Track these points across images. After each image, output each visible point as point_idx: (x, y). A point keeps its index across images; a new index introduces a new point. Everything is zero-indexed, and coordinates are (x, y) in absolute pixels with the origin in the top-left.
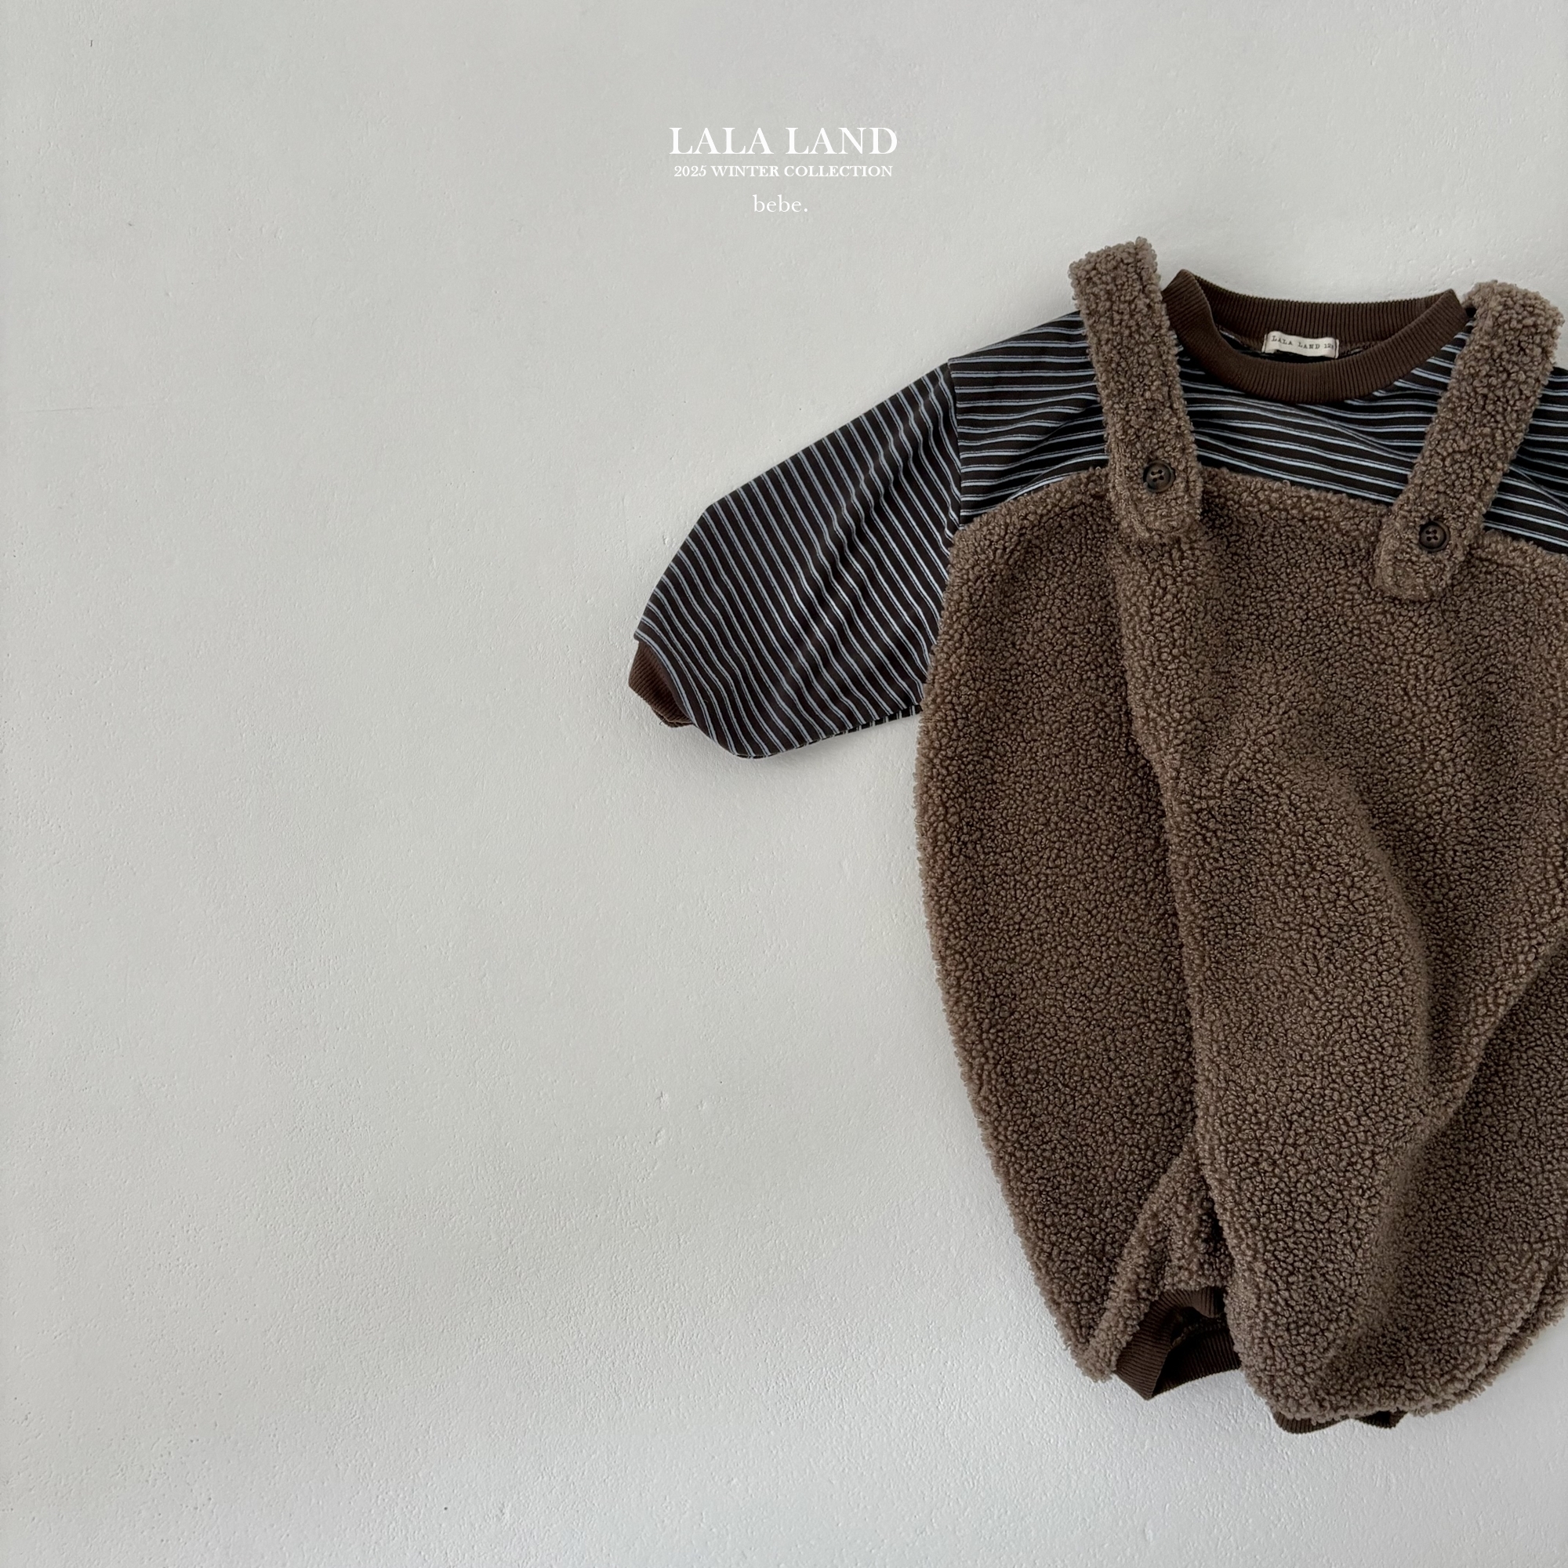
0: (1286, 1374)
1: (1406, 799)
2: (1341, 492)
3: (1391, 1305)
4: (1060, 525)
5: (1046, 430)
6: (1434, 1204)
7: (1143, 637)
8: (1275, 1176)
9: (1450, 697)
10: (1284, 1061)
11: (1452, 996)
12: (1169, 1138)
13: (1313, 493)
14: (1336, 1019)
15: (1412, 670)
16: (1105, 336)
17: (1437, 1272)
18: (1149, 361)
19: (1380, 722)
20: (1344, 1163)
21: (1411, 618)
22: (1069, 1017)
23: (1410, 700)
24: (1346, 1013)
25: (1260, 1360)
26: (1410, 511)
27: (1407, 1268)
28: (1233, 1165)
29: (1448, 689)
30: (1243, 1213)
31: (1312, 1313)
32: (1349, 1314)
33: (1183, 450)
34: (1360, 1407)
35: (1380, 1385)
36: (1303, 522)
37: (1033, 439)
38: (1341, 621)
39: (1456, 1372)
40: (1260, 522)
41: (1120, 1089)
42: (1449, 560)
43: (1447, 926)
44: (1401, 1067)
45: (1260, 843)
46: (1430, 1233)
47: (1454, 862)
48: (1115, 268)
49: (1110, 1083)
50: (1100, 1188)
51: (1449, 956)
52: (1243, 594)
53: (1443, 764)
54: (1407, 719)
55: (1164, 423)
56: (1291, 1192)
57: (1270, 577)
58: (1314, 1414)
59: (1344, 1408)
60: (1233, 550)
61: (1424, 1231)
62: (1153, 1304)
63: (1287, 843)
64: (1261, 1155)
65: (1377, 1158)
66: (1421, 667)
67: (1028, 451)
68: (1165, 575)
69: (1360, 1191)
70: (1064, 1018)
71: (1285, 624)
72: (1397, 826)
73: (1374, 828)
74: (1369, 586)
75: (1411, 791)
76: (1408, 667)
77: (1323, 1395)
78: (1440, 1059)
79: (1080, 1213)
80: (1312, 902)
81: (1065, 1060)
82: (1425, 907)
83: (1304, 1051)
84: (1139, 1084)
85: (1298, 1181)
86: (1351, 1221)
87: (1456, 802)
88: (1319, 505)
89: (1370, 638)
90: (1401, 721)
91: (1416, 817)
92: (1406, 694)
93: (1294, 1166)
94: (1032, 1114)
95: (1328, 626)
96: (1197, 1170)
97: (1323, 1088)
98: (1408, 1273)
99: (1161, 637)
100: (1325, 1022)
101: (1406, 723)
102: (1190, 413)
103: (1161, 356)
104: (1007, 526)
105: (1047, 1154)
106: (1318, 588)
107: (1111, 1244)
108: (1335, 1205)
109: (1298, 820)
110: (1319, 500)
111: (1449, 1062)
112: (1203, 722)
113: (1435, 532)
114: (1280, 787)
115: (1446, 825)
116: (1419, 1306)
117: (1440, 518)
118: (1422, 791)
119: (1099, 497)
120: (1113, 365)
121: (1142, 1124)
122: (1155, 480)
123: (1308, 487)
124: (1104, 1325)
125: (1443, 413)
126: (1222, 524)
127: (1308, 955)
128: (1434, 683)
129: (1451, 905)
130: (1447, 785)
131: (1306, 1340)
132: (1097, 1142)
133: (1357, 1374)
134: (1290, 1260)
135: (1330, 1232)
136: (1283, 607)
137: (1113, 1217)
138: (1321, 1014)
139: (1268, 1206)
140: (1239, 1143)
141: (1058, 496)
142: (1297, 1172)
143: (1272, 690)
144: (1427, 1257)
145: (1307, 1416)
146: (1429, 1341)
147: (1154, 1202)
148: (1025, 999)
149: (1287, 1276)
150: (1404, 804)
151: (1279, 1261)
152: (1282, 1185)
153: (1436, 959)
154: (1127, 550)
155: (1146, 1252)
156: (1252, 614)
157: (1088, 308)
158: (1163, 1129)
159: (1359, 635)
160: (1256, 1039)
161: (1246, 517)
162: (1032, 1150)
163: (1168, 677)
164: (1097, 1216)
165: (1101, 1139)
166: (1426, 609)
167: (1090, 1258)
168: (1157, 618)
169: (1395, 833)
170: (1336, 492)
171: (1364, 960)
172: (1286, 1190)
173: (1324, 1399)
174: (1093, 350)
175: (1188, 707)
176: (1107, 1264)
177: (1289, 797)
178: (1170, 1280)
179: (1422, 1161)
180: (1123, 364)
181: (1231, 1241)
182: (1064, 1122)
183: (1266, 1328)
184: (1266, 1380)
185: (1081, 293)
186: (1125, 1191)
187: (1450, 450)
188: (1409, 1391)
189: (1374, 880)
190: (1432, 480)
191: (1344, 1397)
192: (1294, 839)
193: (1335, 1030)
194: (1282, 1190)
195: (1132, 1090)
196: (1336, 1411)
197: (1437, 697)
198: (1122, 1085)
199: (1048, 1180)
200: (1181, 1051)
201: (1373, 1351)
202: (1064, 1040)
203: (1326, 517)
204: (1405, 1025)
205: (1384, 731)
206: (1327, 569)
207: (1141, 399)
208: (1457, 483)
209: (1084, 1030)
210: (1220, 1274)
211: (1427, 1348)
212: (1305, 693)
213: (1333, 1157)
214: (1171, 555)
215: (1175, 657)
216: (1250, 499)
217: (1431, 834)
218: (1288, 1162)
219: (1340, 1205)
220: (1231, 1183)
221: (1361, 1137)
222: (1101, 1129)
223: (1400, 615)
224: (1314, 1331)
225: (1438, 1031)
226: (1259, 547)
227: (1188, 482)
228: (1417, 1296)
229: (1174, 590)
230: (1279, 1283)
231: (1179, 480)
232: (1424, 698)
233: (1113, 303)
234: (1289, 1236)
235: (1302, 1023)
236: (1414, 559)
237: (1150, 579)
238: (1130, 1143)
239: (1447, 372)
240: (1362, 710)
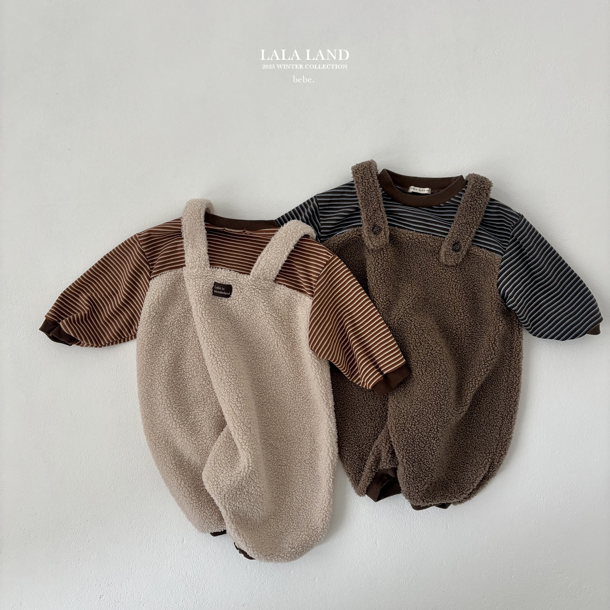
0: (413, 492)
1: (450, 324)
2: (430, 234)
3: (446, 472)
4: (349, 243)
5: (344, 216)
6: (459, 443)
7: (372, 277)
8: (409, 434)
9: (463, 294)
10: (412, 401)
11: (463, 382)
12: (382, 424)
13: (422, 235)
14: (427, 388)
15: (451, 286)
16: (361, 189)
17: (460, 463)
18: (374, 196)
19: (443, 301)
20: (429, 430)
21: (451, 271)
22: (353, 388)
23: (451, 295)
24: (430, 387)
25: (406, 488)
26: (450, 240)
27: (451, 462)
28: (397, 431)
29: (462, 291)
30: (400, 445)
31: (420, 474)
32: (431, 475)
33: (384, 222)
34: (435, 502)
35: (441, 496)
36: (420, 243)
37: (341, 218)
38: (431, 271)
39: (464, 491)
40: (407, 243)
41: (368, 409)
42: (461, 254)
43: (462, 361)
44: (446, 402)
45: (406, 337)
46: (458, 452)
47: (465, 342)
48: (364, 169)
49: (365, 408)
50: (362, 439)
51: (463, 370)
52: (402, 263)
53: (460, 313)
54: (450, 300)
55: (378, 214)
56: (413, 439)
57: (411, 258)
58: (421, 504)
59: (430, 502)
60: (399, 251)
61: (456, 451)
62: (376, 473)
63: (414, 337)
64: (405, 428)
65: (438, 429)
66: (454, 285)
67: (340, 221)
68: (379, 259)
69: (434, 438)
70: (351, 389)
71: (415, 272)
72: (448, 331)
73: (441, 332)
74: (439, 261)
75: (452, 321)
76: (450, 285)
77: (424, 498)
78: (459, 400)
79: (356, 446)
80: (421, 354)
81: (352, 401)
82: (456, 355)
83: (418, 398)
84: (373, 408)
85: (415, 435)
86: (431, 447)
87: (465, 324)
88: (424, 238)
89: (439, 276)
90: (448, 301)
91: (453, 329)
92: (450, 293)
93: (415, 431)
94: (342, 417)
95: (427, 273)
96: (388, 433)
97: (423, 408)
98: (451, 463)
99: (377, 277)
100: (424, 389)
101: (450, 301)
102: (386, 211)
103: (377, 195)
104: (334, 244)
105: (346, 429)
106: (424, 262)
107: (365, 456)
108: (426, 443)
109: (416, 330)
110: (424, 236)
111: (461, 401)
112: (390, 302)
113: (457, 246)
114: (411, 320)
115: (462, 331)
116: (455, 473)
117: (459, 242)
118: (455, 321)
119: (360, 235)
120: (363, 198)
121: (374, 420)
122: (376, 231)
123: (421, 232)
124: (362, 479)
125: (459, 212)
126: (396, 243)
127: (420, 370)
128: (458, 290)
129: (464, 355)
130: (462, 320)
131: (418, 482)
132: (361, 425)
133: (435, 492)
134: (413, 458)
135: (425, 450)
136: (414, 267)
137: (366, 447)
138: (423, 387)
139: (407, 443)
140: (399, 425)
141: (348, 235)
142: (415, 433)
143: (410, 292)
144: (457, 459)
145: (419, 505)
146: (457, 483)
147: (377, 443)
148: (340, 383)
149: (413, 463)
150: (450, 325)
151: (410, 459)
152: (411, 437)
153: (459, 371)
154: (368, 251)
155: (374, 458)
156: (405, 269)
157: (356, 181)
158: (380, 421)
159: (436, 276)
160: (405, 394)
161: (403, 241)
162: (342, 428)
163: (379, 289)
164: (361, 447)
165: (362, 424)
166: (455, 268)
167: (359, 460)
168: (376, 271)
169: (447, 334)
170: (429, 234)
171: (436, 371)
172: (412, 438)
173: (424, 499)
174: (358, 193)
175: (385, 298)
176: (364, 462)
177: (414, 324)
178: (381, 466)
179: (455, 430)
180: (366, 197)
181: (397, 453)
182: (351, 419)
183: (407, 478)
184: (408, 494)
185: (354, 176)
186: (369, 440)
187: (461, 223)
188: (450, 497)
189: (439, 348)
190: (456, 231)
191: (430, 499)
192: (415, 336)
193: (427, 392)
194: (411, 438)
195: (371, 410)
196: (428, 503)
197: (458, 294)
198: (368, 408)
199: (347, 437)
200: (386, 398)
201: (440, 486)
202: (352, 395)
203: (426, 242)
204: (447, 390)
205: (444, 304)
206: (427, 256)
207: (371, 208)
208: (463, 232)
209: (357, 392)
210: (395, 464)
211: (456, 485)
212: (420, 293)
213: (425, 428)
214: (380, 253)
215: (381, 283)
216: (404, 236)
217: (458, 334)
218: (413, 430)
219: (428, 443)
220: (397, 436)
221: (433, 422)
222: (362, 421)
223: (448, 270)
224: (421, 479)
225: (459, 392)
226: (407, 250)
227: (385, 232)
228: (454, 470)
229: (381, 263)
230: (410, 465)
231: (382, 231)
232: (455, 294)
233: (363, 180)
234: (413, 452)
235: (418, 390)
236: (451, 254)
237: (374, 260)
238: (371, 425)
239: (460, 199)
240: (437, 297)
